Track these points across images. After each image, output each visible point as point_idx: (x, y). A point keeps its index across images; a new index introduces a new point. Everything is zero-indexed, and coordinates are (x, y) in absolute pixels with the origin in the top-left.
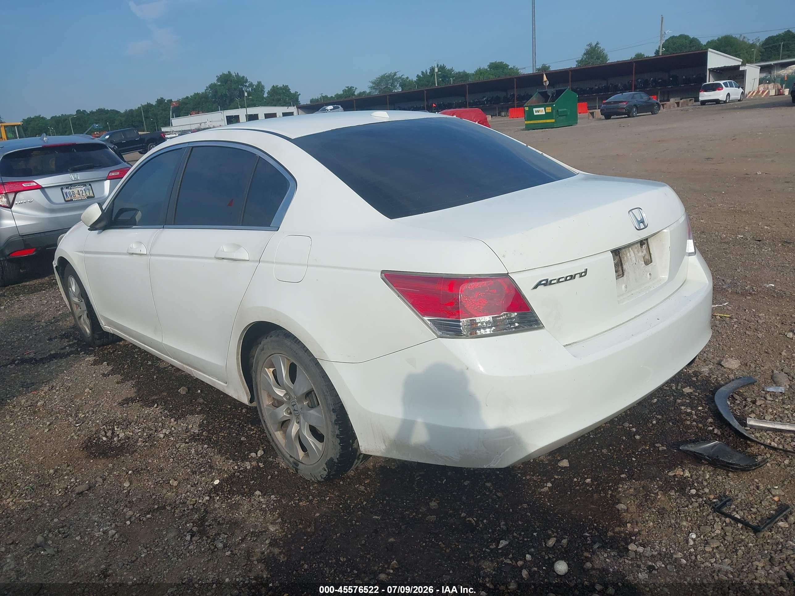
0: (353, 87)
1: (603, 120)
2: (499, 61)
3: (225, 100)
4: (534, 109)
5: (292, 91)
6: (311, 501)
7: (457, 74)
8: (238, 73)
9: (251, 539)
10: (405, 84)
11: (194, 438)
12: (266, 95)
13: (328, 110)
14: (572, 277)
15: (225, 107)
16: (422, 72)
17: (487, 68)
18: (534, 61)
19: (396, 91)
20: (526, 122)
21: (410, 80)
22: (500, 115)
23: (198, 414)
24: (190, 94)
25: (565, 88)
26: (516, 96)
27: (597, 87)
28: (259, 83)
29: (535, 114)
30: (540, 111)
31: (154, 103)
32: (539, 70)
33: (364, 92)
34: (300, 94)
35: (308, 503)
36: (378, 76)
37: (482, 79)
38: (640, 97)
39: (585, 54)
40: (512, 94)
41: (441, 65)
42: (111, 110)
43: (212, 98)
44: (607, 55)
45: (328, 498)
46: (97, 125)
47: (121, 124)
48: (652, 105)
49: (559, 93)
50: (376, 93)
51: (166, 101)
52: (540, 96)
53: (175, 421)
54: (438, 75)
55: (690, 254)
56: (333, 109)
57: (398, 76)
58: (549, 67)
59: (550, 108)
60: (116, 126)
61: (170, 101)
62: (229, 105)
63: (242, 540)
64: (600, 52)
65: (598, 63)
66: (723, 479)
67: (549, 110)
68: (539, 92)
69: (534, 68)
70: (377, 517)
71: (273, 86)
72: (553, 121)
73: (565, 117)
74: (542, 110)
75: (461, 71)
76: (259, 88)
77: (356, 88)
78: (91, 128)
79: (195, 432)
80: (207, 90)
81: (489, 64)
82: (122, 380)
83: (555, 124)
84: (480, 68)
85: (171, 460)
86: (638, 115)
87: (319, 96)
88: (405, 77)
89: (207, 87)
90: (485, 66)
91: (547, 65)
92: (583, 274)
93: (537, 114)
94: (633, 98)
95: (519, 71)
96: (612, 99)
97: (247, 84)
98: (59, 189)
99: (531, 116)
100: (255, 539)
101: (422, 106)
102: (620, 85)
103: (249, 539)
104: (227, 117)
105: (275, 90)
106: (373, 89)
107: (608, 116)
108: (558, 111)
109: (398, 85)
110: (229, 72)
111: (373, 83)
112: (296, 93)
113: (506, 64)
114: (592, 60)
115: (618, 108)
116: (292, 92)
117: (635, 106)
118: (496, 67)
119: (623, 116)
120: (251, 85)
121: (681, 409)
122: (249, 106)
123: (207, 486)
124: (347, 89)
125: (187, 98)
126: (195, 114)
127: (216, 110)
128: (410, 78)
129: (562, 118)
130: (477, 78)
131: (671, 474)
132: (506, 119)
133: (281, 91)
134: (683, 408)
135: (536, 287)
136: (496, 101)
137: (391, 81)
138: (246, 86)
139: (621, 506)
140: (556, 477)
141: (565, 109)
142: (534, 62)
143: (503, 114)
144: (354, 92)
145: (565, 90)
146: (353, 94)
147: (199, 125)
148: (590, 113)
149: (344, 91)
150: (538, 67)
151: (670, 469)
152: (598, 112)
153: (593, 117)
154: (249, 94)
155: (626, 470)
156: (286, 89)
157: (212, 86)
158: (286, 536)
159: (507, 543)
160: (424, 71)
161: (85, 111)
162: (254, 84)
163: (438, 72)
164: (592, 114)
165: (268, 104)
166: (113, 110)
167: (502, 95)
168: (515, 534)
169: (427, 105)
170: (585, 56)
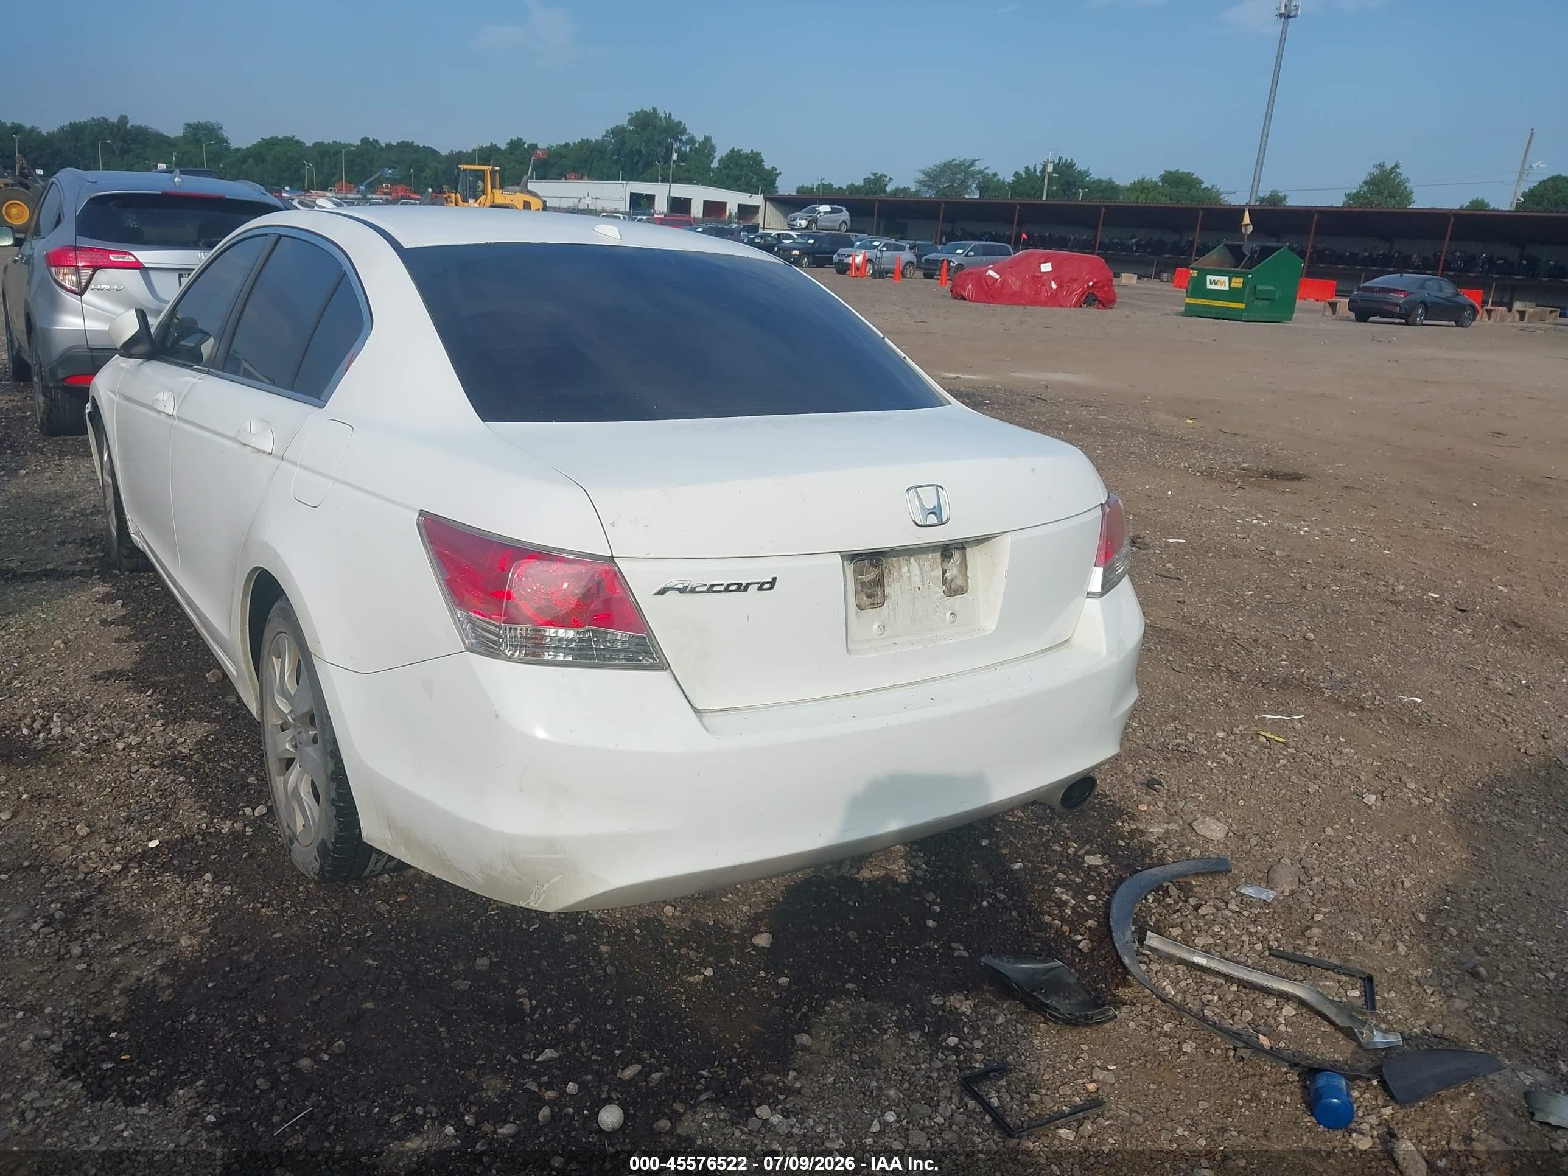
0: (886, 176)
1: (1352, 321)
2: (1184, 169)
3: (638, 162)
4: (1209, 277)
5: (767, 165)
6: (283, 910)
7: (1094, 182)
8: (670, 114)
9: (136, 952)
10: (988, 187)
11: (174, 762)
12: (715, 165)
13: (819, 213)
14: (743, 588)
15: (632, 175)
16: (1027, 168)
17: (1157, 180)
18: (1256, 182)
19: (967, 197)
20: (1188, 300)
21: (999, 180)
22: (1158, 276)
23: (209, 722)
24: (573, 139)
25: (1280, 245)
26: (1195, 245)
27: (1367, 254)
28: (707, 139)
29: (1209, 286)
30: (1220, 283)
31: (503, 146)
32: (1262, 200)
33: (906, 190)
34: (780, 173)
35: (276, 913)
36: (937, 163)
37: (1142, 201)
38: (1438, 287)
39: (1366, 183)
40: (1191, 239)
41: (1066, 160)
42: (424, 147)
43: (613, 154)
44: (1411, 193)
45: (314, 912)
46: (390, 172)
47: (436, 175)
48: (1462, 307)
49: (1266, 252)
50: (929, 194)
51: (526, 146)
52: (1226, 251)
53: (163, 725)
54: (1050, 178)
55: (1089, 595)
56: (830, 213)
57: (978, 168)
58: (1285, 197)
59: (1241, 280)
60: (425, 178)
61: (534, 147)
62: (642, 173)
63: (122, 950)
64: (1398, 185)
65: (1391, 205)
66: (1025, 1031)
67: (1238, 282)
68: (1226, 245)
69: (1254, 196)
70: (371, 962)
71: (733, 150)
72: (1242, 306)
73: (1267, 302)
74: (1224, 282)
75: (1105, 177)
76: (706, 148)
77: (890, 179)
78: (378, 174)
79: (183, 751)
80: (606, 136)
81: (1162, 173)
82: (128, 636)
83: (1245, 314)
84: (1143, 179)
85: (108, 790)
86: (1425, 322)
87: (816, 184)
88: (990, 172)
89: (607, 131)
90: (1154, 175)
91: (1282, 194)
92: (767, 586)
93: (1213, 287)
94: (1422, 286)
95: (1222, 196)
96: (1378, 282)
97: (684, 138)
98: (176, 275)
99: (1199, 289)
100: (144, 952)
101: (1008, 233)
102: (1415, 256)
103: (134, 951)
104: (632, 194)
105: (734, 158)
106: (925, 186)
107: (1362, 314)
108: (1255, 288)
109: (975, 186)
110: (654, 110)
111: (926, 174)
112: (773, 171)
113: (1197, 178)
114: (1379, 197)
115: (1389, 304)
116: (765, 167)
117: (1424, 303)
118: (1176, 181)
119: (1397, 321)
120: (691, 141)
121: (1055, 892)
122: (677, 180)
123: (133, 847)
124: (873, 177)
125: (567, 145)
126: (575, 178)
127: (615, 178)
128: (1000, 177)
129: (1260, 303)
130: (1133, 197)
131: (936, 1001)
132: (1169, 287)
133: (745, 161)
134: (1058, 890)
135: (662, 592)
136: (1158, 248)
137: (961, 176)
138: (681, 141)
139: (804, 1039)
140: (733, 961)
141: (1272, 288)
142: (1255, 184)
143: (1165, 276)
144: (886, 185)
145: (1279, 248)
146: (883, 190)
147: (576, 201)
148: (1329, 303)
149: (867, 181)
150: (1261, 194)
151: (945, 991)
152: (1343, 302)
153: (1334, 313)
154: (682, 157)
155: (864, 978)
156: (755, 159)
157: (617, 132)
158: (199, 959)
159: (556, 1055)
160: (1031, 168)
161: (377, 141)
162: (697, 139)
163: (1053, 173)
164: (1333, 305)
165: (715, 182)
166: (428, 148)
167: (1170, 238)
168: (583, 1044)
169: (1016, 234)
170: (1365, 188)
